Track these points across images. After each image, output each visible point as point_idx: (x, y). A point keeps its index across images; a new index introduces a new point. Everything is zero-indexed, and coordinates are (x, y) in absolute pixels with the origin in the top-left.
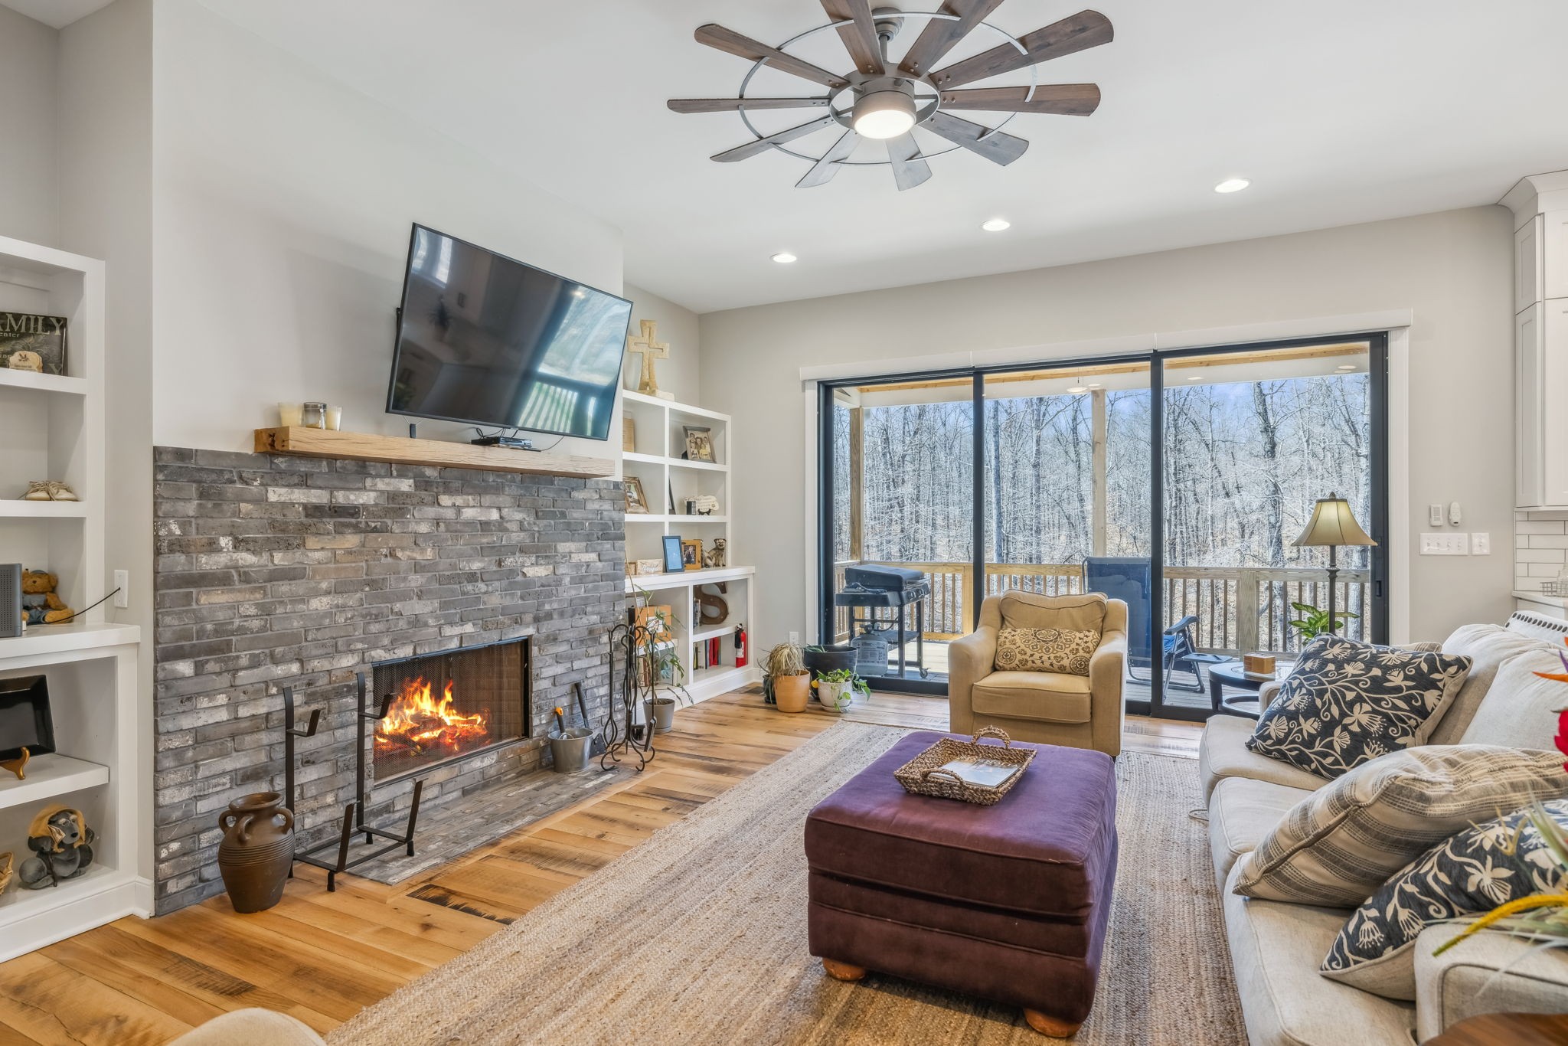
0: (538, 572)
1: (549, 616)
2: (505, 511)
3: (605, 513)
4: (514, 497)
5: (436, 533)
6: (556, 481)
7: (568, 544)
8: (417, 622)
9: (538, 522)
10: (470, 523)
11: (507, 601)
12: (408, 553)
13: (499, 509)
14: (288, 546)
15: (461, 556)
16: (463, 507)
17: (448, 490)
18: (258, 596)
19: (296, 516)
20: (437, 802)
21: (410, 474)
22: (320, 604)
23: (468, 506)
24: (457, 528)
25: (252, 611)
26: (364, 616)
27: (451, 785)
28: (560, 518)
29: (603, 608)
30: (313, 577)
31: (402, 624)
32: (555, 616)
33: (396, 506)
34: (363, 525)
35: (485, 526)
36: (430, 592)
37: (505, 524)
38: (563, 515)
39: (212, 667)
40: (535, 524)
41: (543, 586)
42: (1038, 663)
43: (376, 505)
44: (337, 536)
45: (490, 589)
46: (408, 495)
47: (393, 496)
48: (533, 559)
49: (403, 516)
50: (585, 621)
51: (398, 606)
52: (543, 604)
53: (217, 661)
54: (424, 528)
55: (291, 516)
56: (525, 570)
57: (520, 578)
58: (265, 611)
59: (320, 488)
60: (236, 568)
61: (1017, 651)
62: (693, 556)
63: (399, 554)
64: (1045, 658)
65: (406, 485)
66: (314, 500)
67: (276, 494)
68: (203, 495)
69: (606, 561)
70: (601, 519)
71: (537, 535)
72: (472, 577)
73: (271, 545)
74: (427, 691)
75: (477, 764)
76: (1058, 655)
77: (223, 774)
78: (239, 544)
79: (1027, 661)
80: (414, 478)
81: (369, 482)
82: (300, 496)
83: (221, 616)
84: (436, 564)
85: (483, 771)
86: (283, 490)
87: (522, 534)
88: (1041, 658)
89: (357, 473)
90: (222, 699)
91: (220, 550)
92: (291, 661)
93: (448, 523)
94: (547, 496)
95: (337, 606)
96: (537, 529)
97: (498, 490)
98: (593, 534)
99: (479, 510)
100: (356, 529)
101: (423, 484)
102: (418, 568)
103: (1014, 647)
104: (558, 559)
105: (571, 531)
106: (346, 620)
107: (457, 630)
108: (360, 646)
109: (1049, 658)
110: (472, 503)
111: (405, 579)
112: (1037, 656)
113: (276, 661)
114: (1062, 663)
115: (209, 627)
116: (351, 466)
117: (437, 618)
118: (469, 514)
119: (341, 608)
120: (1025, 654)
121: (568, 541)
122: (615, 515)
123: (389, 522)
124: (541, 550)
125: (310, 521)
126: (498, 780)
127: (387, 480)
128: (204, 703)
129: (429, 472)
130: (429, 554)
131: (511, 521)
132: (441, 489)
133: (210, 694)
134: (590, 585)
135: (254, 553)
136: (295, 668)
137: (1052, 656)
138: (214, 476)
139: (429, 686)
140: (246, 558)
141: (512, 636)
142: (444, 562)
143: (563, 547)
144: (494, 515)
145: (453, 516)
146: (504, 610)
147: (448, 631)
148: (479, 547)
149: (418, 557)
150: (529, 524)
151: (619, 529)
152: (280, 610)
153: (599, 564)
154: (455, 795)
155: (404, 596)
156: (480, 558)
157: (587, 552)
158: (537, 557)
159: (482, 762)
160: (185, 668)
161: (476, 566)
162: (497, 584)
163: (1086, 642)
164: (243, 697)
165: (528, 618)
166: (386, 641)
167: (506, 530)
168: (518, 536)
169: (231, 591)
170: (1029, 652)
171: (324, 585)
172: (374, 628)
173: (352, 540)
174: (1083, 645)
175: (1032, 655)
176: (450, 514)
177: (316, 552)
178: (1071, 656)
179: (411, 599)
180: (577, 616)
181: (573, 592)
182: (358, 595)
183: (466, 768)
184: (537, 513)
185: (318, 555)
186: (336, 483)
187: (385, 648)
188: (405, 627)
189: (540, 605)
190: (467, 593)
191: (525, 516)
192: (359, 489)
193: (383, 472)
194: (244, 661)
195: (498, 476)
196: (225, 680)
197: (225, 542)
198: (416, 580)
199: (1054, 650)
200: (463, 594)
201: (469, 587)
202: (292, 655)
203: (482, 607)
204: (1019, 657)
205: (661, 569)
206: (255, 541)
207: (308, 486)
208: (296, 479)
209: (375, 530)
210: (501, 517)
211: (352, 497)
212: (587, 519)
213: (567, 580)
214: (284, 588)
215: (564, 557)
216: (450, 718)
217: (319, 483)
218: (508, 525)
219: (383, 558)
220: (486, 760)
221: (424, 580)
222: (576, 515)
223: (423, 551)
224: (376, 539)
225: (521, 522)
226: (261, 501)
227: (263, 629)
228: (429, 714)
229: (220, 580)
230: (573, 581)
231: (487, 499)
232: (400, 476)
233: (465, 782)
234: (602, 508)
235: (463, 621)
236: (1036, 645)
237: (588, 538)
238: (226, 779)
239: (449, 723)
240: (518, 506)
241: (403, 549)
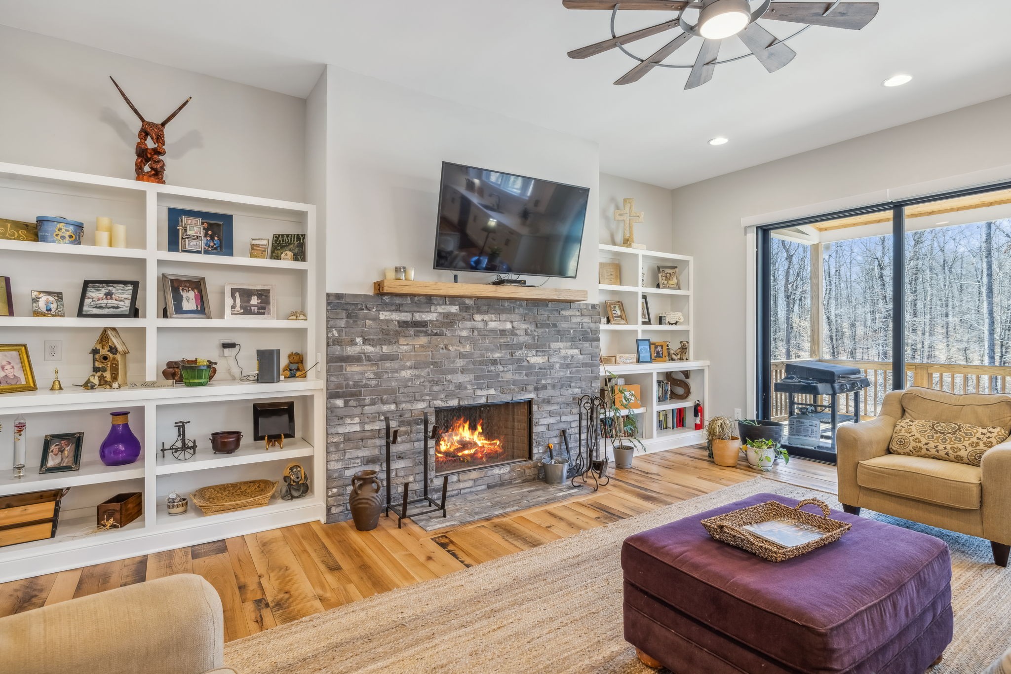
0: (536, 360)
1: (545, 387)
2: (515, 324)
3: (584, 324)
4: (521, 315)
5: (472, 336)
6: (550, 304)
7: (558, 344)
8: (460, 386)
9: (537, 330)
10: (493, 331)
11: (517, 377)
12: (455, 347)
13: (512, 322)
14: (390, 343)
15: (487, 349)
16: (489, 321)
17: (479, 312)
18: (374, 368)
19: (394, 327)
20: (472, 490)
21: (457, 303)
22: (406, 374)
23: (492, 321)
24: (485, 334)
25: (372, 376)
26: (430, 382)
27: (480, 482)
28: (552, 328)
29: (584, 384)
30: (403, 359)
31: (452, 387)
32: (549, 388)
33: (449, 321)
34: (430, 332)
35: (503, 332)
36: (468, 369)
37: (515, 331)
38: (555, 325)
39: (352, 403)
40: (535, 331)
41: (540, 369)
42: (933, 451)
43: (437, 320)
44: (416, 338)
45: (506, 369)
46: (455, 315)
47: (447, 315)
48: (534, 352)
49: (452, 326)
50: (570, 391)
51: (449, 377)
52: (541, 380)
53: (355, 400)
54: (464, 333)
55: (392, 327)
56: (528, 359)
57: (525, 363)
58: (378, 376)
59: (407, 312)
60: (364, 353)
61: (911, 439)
62: (661, 352)
63: (450, 348)
64: (941, 447)
65: (454, 309)
66: (403, 319)
67: (384, 315)
68: (348, 317)
69: (585, 354)
70: (582, 328)
71: (536, 338)
72: (494, 362)
73: (381, 342)
74: (467, 426)
75: (496, 471)
76: (955, 446)
77: (358, 458)
78: (366, 341)
79: (921, 448)
80: (459, 305)
81: (433, 308)
82: (396, 316)
83: (357, 378)
84: (472, 354)
85: (500, 476)
86: (388, 313)
87: (527, 337)
88: (936, 447)
89: (427, 303)
90: (357, 420)
91: (356, 344)
92: (391, 403)
93: (479, 331)
94: (543, 314)
95: (415, 375)
96: (536, 334)
97: (511, 311)
98: (576, 338)
99: (498, 323)
100: (426, 334)
101: (465, 308)
102: (462, 356)
103: (909, 435)
104: (551, 352)
105: (561, 335)
106: (420, 383)
107: (485, 392)
108: (427, 398)
109: (945, 448)
110: (494, 319)
111: (453, 362)
112: (932, 445)
113: (384, 403)
114: (958, 453)
115: (351, 383)
116: (423, 299)
117: (472, 385)
118: (492, 325)
119: (418, 377)
120: (920, 442)
121: (558, 341)
122: (592, 325)
123: (444, 330)
124: (539, 347)
125: (401, 329)
126: (510, 483)
127: (443, 307)
128: (348, 421)
129: (468, 302)
130: (468, 348)
131: (519, 329)
132: (475, 311)
133: (352, 417)
134: (574, 370)
135: (373, 346)
136: (393, 407)
137: (948, 447)
138: (353, 307)
139: (468, 423)
140: (369, 349)
141: (520, 398)
142: (477, 353)
143: (555, 345)
144: (508, 326)
145: (483, 327)
146: (515, 383)
147: (479, 393)
148: (498, 345)
149: (461, 350)
150: (531, 331)
151: (595, 335)
152: (386, 376)
153: (581, 357)
154: (483, 487)
155: (453, 371)
156: (499, 351)
157: (571, 348)
158: (537, 351)
159: (500, 470)
160: (340, 403)
161: (497, 355)
162: (510, 366)
163: (989, 438)
164: (367, 420)
165: (531, 388)
166: (442, 396)
167: (516, 335)
168: (524, 339)
169: (362, 365)
170: (924, 441)
171: (408, 364)
172: (436, 388)
173: (423, 340)
174: (985, 439)
175: (926, 444)
176: (480, 325)
177: (404, 346)
178: (970, 449)
179: (457, 373)
180: (564, 388)
181: (562, 374)
182: (427, 370)
183: (490, 473)
184: (536, 324)
185: (405, 348)
186: (415, 309)
187: (441, 400)
188: (453, 389)
189: (539, 381)
190: (491, 371)
191: (528, 326)
192: (428, 312)
193: (441, 302)
194: (367, 401)
195: (511, 303)
196: (358, 411)
197: (359, 340)
198: (460, 363)
199: (951, 441)
200: (489, 371)
201: (492, 368)
202: (391, 400)
203: (500, 379)
204: (913, 444)
205: (635, 361)
206: (373, 340)
207: (400, 311)
208: (394, 307)
209: (436, 334)
210: (513, 327)
211: (424, 316)
212: (572, 328)
213: (557, 366)
214: (388, 364)
215: (555, 351)
216: (480, 441)
217: (406, 309)
218: (517, 332)
219: (441, 350)
220: (502, 469)
221: (465, 363)
222: (564, 325)
223: (464, 346)
224: (437, 339)
225: (526, 330)
226: (376, 319)
227: (377, 385)
228: (468, 439)
229: (356, 359)
230: (561, 366)
231: (504, 317)
232: (451, 304)
233: (490, 481)
234: (583, 321)
235: (488, 387)
236: (933, 436)
237: (573, 340)
238: (359, 461)
239: (480, 445)
240: (524, 320)
241: (452, 345)
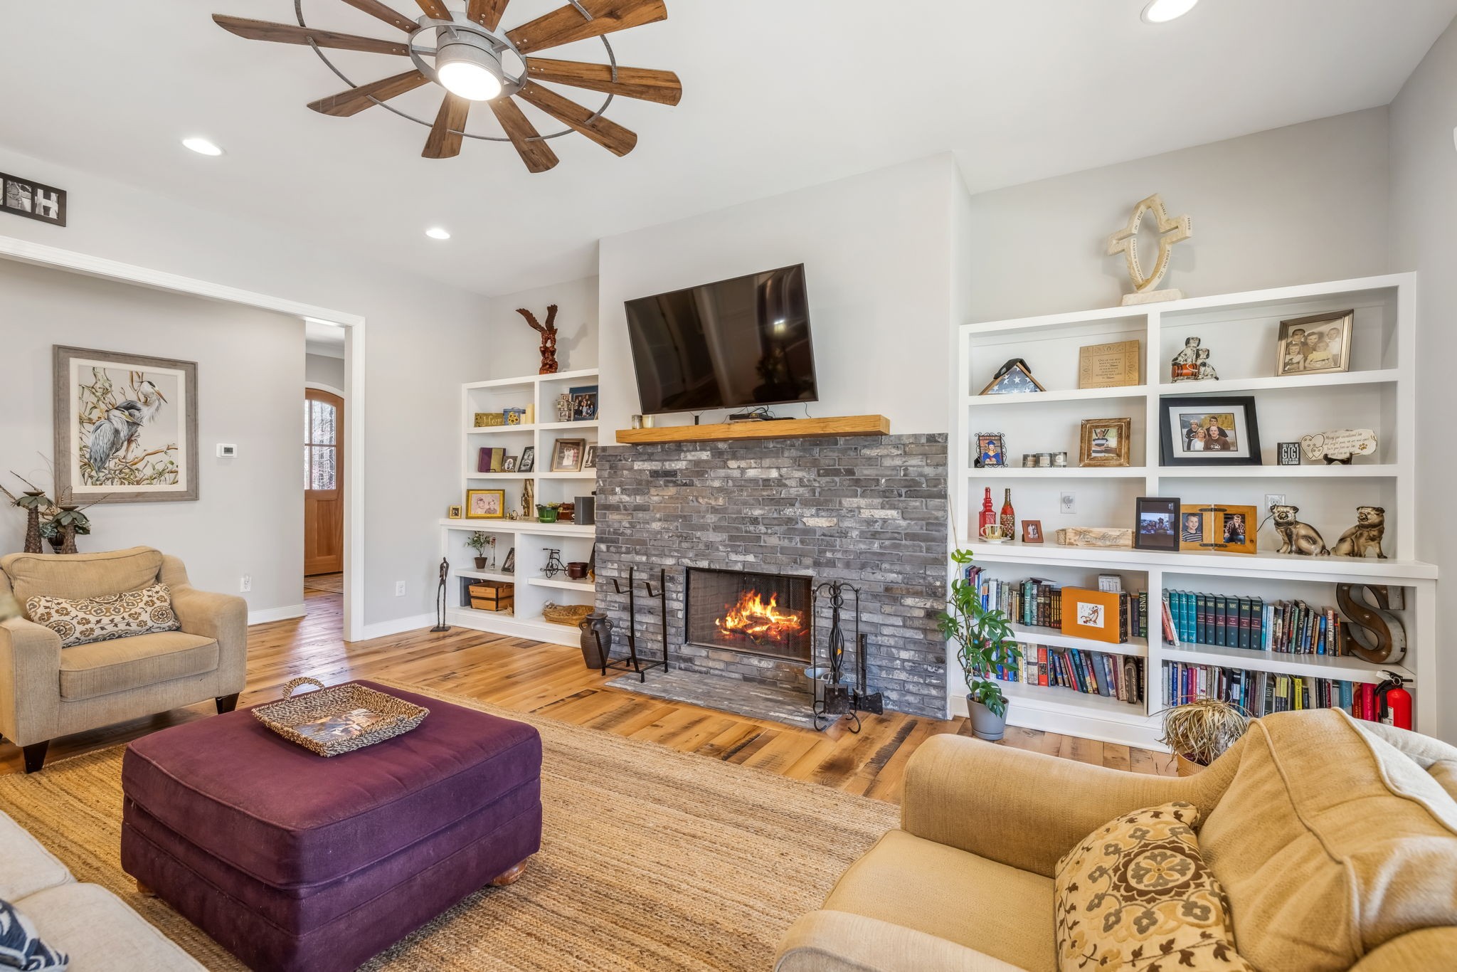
0: (818, 522)
1: (831, 564)
2: (784, 471)
3: (910, 469)
4: (791, 458)
5: (725, 487)
6: (841, 441)
7: (855, 500)
8: (709, 545)
9: (818, 479)
10: (754, 481)
11: (786, 543)
12: (706, 500)
13: (778, 468)
14: (644, 494)
15: (745, 503)
16: (747, 469)
17: (735, 457)
18: (630, 518)
19: (647, 476)
20: (724, 674)
21: (708, 448)
22: (656, 526)
23: (751, 468)
24: (744, 484)
25: (627, 525)
26: (678, 537)
27: (732, 668)
28: (845, 475)
29: (908, 568)
30: (653, 511)
31: (701, 546)
32: (839, 565)
33: (699, 470)
34: (679, 482)
35: (767, 482)
36: (721, 527)
37: (784, 481)
38: (850, 472)
39: (612, 549)
40: (815, 480)
41: (824, 535)
43: (687, 469)
44: (665, 488)
45: (769, 531)
46: (706, 461)
47: (698, 463)
48: (813, 511)
49: (702, 475)
50: (879, 576)
51: (699, 534)
52: (825, 551)
53: (615, 547)
54: (717, 484)
55: (644, 477)
56: (804, 520)
57: (800, 526)
58: (632, 526)
59: (657, 461)
60: (622, 503)
63: (701, 500)
65: (705, 455)
66: (654, 468)
67: (638, 465)
68: (611, 468)
69: (911, 519)
70: (904, 475)
71: (818, 490)
72: (755, 521)
73: (636, 492)
75: (755, 661)
77: (616, 602)
78: (624, 491)
80: (711, 450)
81: (682, 455)
82: (648, 466)
83: (616, 525)
84: (726, 508)
85: (760, 669)
86: (640, 463)
87: (801, 490)
89: (676, 450)
90: (616, 566)
91: (616, 494)
92: (643, 554)
93: (733, 479)
94: (828, 456)
95: (664, 528)
96: (817, 485)
97: (777, 453)
98: (892, 491)
99: (760, 470)
100: (675, 484)
101: (718, 454)
102: (714, 510)
104: (844, 512)
105: (864, 487)
106: (669, 537)
107: (741, 558)
108: (676, 554)
110: (754, 465)
111: (703, 517)
113: (637, 553)
115: (612, 530)
116: (672, 446)
117: (725, 546)
118: (751, 473)
119: (667, 530)
121: (856, 496)
122: (929, 471)
123: (695, 480)
124: (820, 503)
125: (652, 479)
126: (774, 684)
127: (693, 453)
128: (609, 565)
129: (721, 445)
130: (721, 502)
131: (790, 478)
132: (729, 457)
133: (613, 562)
134: (887, 543)
135: (629, 495)
136: (644, 559)
138: (614, 458)
140: (626, 498)
141: (790, 573)
142: (732, 508)
143: (849, 502)
144: (774, 474)
145: (739, 475)
146: (783, 550)
147: (733, 557)
148: (760, 499)
149: (713, 503)
150: (809, 481)
151: (935, 486)
152: (638, 527)
153: (903, 523)
154: (737, 676)
155: (703, 528)
156: (761, 506)
157: (882, 508)
158: (818, 510)
159: (759, 662)
160: (603, 547)
161: (757, 512)
162: (777, 528)
164: (623, 568)
165: (808, 561)
166: (691, 555)
167: (785, 486)
168: (798, 491)
169: (619, 514)
171: (658, 516)
172: (684, 545)
173: (672, 491)
176: (736, 474)
177: (655, 497)
179: (708, 530)
180: (869, 569)
181: (863, 546)
182: (676, 524)
183: (745, 661)
184: (818, 471)
185: (656, 498)
186: (665, 457)
187: (690, 559)
188: (703, 548)
189: (822, 552)
190: (750, 532)
191: (805, 474)
192: (677, 460)
193: (691, 448)
194: (624, 550)
195: (778, 443)
196: (616, 557)
197: (618, 489)
198: (711, 518)
200: (746, 532)
201: (752, 528)
202: (643, 551)
203: (762, 544)
206: (628, 489)
207: (652, 460)
208: (646, 457)
209: (685, 485)
210: (781, 476)
211: (673, 465)
212: (883, 476)
213: (855, 534)
214: (640, 514)
215: (851, 511)
217: (657, 458)
218: (787, 482)
219: (691, 502)
220: (763, 662)
221: (717, 519)
222: (864, 472)
223: (716, 499)
224: (686, 490)
225: (801, 480)
226: (631, 469)
227: (632, 535)
228: (760, 615)
229: (614, 508)
230: (863, 534)
231: (766, 462)
232: (702, 449)
233: (747, 671)
234: (906, 464)
235: (747, 552)
237: (885, 494)
238: (617, 605)
240: (799, 465)
241: (703, 497)
